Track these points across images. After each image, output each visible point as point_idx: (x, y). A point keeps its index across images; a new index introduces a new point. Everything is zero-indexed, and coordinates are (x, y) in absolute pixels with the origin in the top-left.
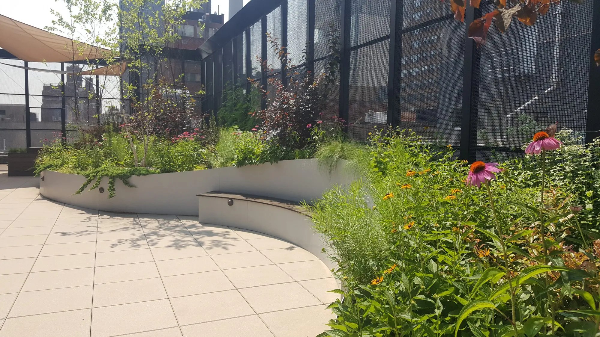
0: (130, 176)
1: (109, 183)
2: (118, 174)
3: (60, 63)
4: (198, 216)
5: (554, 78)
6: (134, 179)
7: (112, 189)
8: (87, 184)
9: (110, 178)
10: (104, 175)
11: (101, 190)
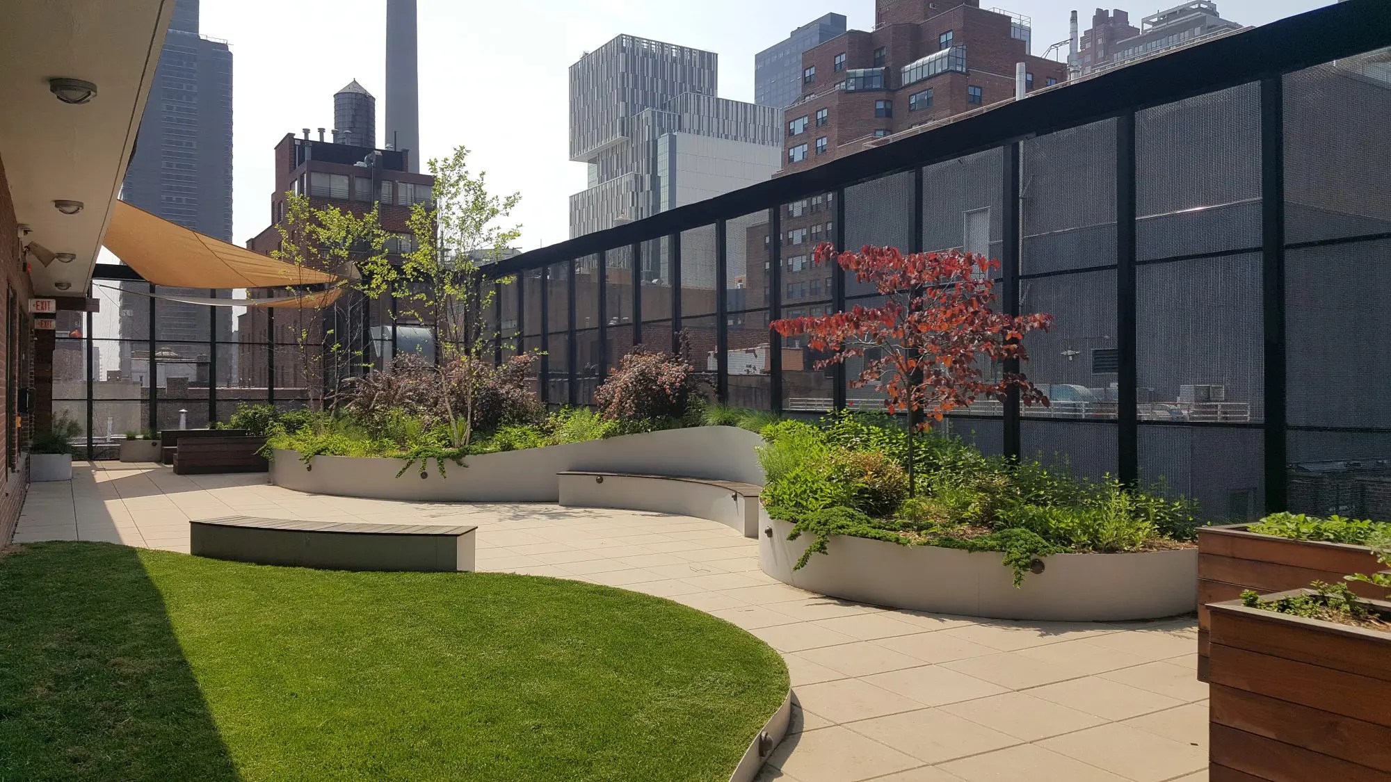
0: (463, 457)
1: (438, 466)
2: (449, 454)
4: (557, 497)
6: (467, 459)
7: (442, 472)
8: (405, 469)
9: (438, 459)
10: (430, 457)
11: (424, 475)
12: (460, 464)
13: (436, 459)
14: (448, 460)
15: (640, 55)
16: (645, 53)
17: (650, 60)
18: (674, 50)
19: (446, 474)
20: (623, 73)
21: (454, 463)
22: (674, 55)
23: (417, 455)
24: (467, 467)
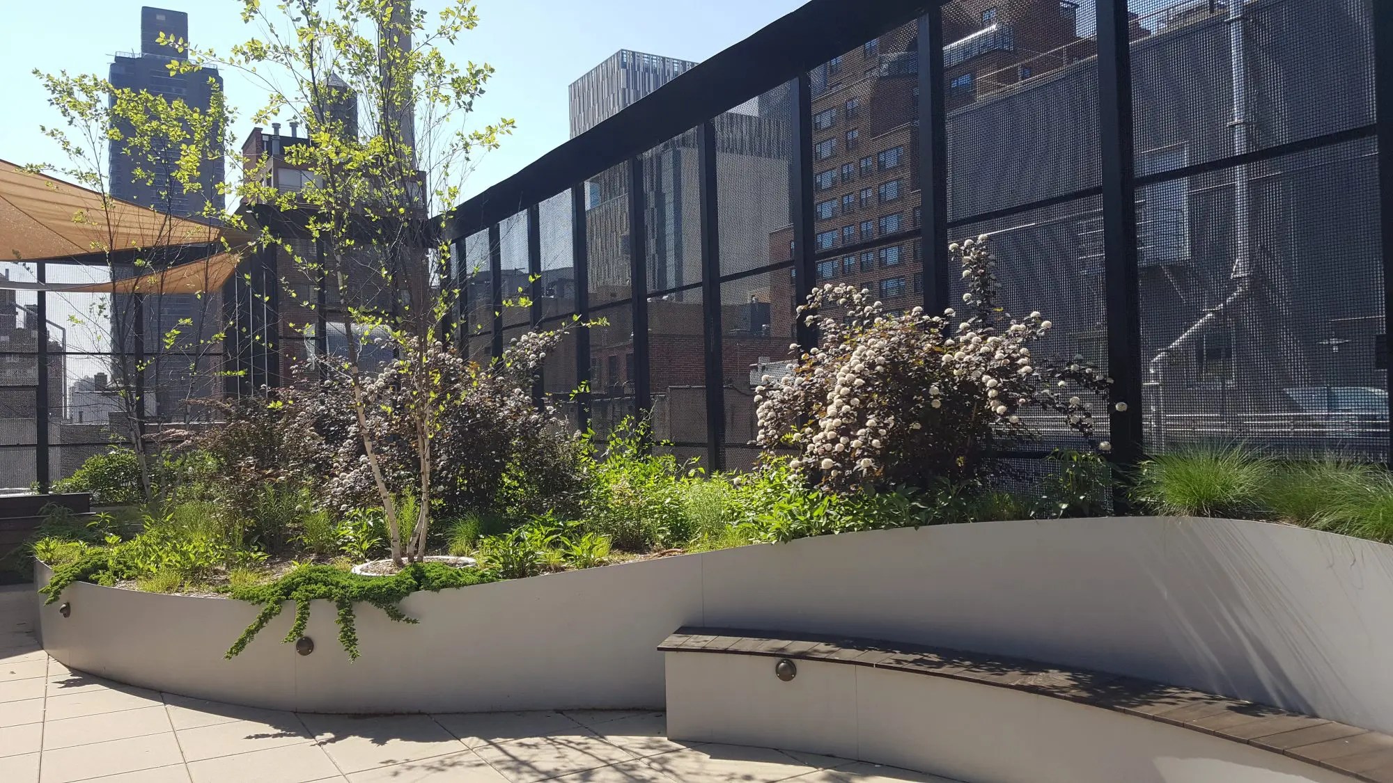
0: (407, 594)
1: (339, 622)
2: (370, 590)
3: (35, 264)
4: (664, 710)
5: (1239, 268)
6: (418, 601)
7: (349, 638)
8: (257, 629)
9: (341, 604)
10: (321, 597)
11: (306, 646)
12: (396, 615)
13: (334, 604)
14: (367, 606)
15: (641, 70)
16: (647, 70)
17: (652, 75)
18: (676, 65)
19: (359, 648)
20: (624, 90)
21: (380, 614)
22: (676, 70)
23: (287, 594)
24: (415, 622)
